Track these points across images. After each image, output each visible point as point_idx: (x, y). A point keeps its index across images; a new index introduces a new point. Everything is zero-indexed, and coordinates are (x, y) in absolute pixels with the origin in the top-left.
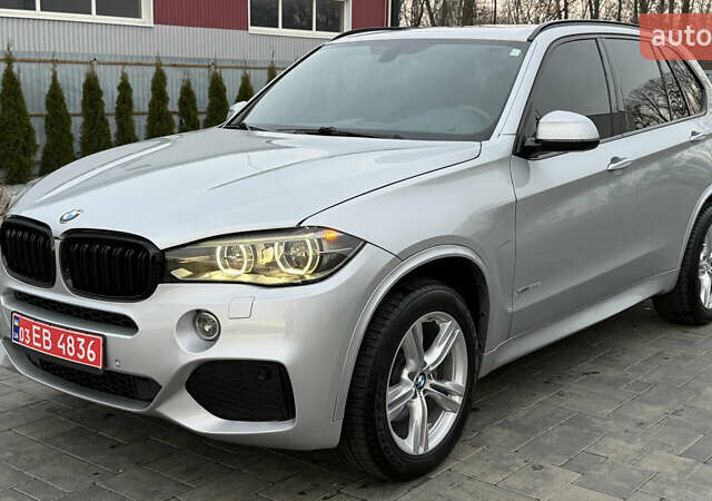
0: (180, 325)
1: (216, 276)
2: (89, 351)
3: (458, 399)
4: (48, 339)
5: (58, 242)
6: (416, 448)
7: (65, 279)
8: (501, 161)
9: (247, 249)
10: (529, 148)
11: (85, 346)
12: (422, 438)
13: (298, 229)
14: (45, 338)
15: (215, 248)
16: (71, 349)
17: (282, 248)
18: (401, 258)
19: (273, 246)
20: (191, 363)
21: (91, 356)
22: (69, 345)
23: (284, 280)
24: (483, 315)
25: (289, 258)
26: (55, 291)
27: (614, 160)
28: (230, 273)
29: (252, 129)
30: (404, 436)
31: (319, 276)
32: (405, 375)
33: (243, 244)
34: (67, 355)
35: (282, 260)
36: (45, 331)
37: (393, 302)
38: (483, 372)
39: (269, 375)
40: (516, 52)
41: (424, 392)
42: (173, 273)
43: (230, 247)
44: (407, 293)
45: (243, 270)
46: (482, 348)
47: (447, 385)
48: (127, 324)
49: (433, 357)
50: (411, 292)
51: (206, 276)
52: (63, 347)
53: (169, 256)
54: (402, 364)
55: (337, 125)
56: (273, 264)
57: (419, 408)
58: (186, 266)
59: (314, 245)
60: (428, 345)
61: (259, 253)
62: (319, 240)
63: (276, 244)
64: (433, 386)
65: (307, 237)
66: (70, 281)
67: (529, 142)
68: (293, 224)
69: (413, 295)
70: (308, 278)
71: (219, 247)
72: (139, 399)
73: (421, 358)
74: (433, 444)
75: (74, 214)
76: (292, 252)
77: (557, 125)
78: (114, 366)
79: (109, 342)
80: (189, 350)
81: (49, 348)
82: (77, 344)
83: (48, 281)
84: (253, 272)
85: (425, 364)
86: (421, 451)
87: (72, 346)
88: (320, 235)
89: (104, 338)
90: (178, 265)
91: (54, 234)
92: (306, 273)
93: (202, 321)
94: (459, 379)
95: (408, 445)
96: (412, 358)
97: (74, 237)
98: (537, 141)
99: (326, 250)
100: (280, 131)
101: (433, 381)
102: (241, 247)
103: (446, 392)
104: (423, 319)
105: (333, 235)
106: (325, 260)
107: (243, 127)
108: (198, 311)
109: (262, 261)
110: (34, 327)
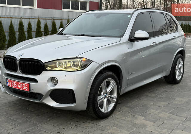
0: (48, 81)
1: (56, 69)
2: (26, 87)
3: (115, 100)
4: (16, 85)
5: (18, 61)
6: (105, 111)
7: (20, 70)
8: (125, 42)
9: (64, 63)
10: (132, 39)
11: (25, 86)
12: (106, 109)
13: (76, 58)
14: (15, 84)
15: (56, 62)
16: (21, 87)
17: (73, 63)
18: (101, 65)
19: (70, 62)
20: (51, 90)
21: (26, 88)
22: (21, 86)
23: (73, 70)
24: (121, 80)
25: (74, 65)
26: (17, 73)
27: (154, 43)
28: (60, 68)
29: (65, 34)
30: (102, 108)
31: (81, 69)
32: (102, 93)
33: (63, 61)
34: (20, 88)
35: (72, 65)
36: (15, 83)
37: (99, 76)
38: (121, 94)
39: (69, 93)
40: (129, 16)
41: (107, 98)
42: (46, 68)
43: (60, 62)
44: (103, 73)
45: (63, 68)
46: (121, 88)
47: (112, 96)
48: (35, 81)
49: (109, 89)
50: (104, 73)
51: (54, 69)
52: (19, 86)
53: (45, 64)
54: (101, 91)
55: (86, 34)
56: (70, 66)
57: (105, 101)
58: (50, 67)
59: (80, 62)
60: (108, 86)
61: (67, 64)
62: (81, 60)
63: (71, 61)
64: (109, 96)
65: (79, 60)
66: (21, 71)
67: (132, 38)
68: (75, 57)
69: (104, 74)
70: (79, 69)
71: (57, 62)
72: (38, 99)
73: (106, 89)
74: (109, 110)
75: (22, 54)
76: (75, 63)
77: (140, 34)
78: (32, 91)
79: (31, 85)
80: (50, 87)
81: (16, 87)
82: (23, 86)
83: (16, 71)
84: (65, 68)
85: (107, 91)
86: (106, 112)
87: (22, 86)
88: (82, 59)
89: (30, 84)
90: (48, 67)
91: (17, 59)
92: (78, 68)
93: (53, 80)
94: (115, 95)
95: (103, 110)
96: (104, 89)
97: (22, 60)
98: (134, 38)
99: (83, 63)
100: (71, 35)
101: (109, 95)
102: (63, 62)
103: (112, 98)
104: (106, 80)
105: (85, 59)
106: (83, 65)
107: (62, 34)
108: (53, 77)
109: (68, 66)
110: (12, 82)
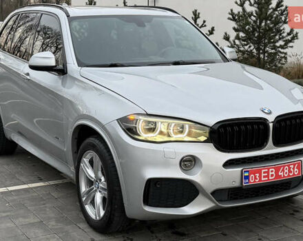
4: (273, 173)
5: (271, 125)
11: (293, 168)
14: (270, 173)
21: (296, 172)
26: (267, 149)
34: (284, 177)
36: (271, 170)
52: (282, 174)
81: (273, 178)
82: (289, 169)
87: (287, 171)
89: (301, 161)
110: (263, 171)
